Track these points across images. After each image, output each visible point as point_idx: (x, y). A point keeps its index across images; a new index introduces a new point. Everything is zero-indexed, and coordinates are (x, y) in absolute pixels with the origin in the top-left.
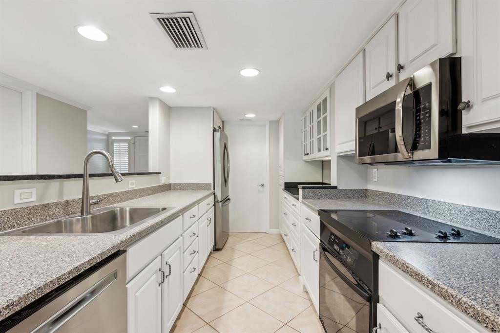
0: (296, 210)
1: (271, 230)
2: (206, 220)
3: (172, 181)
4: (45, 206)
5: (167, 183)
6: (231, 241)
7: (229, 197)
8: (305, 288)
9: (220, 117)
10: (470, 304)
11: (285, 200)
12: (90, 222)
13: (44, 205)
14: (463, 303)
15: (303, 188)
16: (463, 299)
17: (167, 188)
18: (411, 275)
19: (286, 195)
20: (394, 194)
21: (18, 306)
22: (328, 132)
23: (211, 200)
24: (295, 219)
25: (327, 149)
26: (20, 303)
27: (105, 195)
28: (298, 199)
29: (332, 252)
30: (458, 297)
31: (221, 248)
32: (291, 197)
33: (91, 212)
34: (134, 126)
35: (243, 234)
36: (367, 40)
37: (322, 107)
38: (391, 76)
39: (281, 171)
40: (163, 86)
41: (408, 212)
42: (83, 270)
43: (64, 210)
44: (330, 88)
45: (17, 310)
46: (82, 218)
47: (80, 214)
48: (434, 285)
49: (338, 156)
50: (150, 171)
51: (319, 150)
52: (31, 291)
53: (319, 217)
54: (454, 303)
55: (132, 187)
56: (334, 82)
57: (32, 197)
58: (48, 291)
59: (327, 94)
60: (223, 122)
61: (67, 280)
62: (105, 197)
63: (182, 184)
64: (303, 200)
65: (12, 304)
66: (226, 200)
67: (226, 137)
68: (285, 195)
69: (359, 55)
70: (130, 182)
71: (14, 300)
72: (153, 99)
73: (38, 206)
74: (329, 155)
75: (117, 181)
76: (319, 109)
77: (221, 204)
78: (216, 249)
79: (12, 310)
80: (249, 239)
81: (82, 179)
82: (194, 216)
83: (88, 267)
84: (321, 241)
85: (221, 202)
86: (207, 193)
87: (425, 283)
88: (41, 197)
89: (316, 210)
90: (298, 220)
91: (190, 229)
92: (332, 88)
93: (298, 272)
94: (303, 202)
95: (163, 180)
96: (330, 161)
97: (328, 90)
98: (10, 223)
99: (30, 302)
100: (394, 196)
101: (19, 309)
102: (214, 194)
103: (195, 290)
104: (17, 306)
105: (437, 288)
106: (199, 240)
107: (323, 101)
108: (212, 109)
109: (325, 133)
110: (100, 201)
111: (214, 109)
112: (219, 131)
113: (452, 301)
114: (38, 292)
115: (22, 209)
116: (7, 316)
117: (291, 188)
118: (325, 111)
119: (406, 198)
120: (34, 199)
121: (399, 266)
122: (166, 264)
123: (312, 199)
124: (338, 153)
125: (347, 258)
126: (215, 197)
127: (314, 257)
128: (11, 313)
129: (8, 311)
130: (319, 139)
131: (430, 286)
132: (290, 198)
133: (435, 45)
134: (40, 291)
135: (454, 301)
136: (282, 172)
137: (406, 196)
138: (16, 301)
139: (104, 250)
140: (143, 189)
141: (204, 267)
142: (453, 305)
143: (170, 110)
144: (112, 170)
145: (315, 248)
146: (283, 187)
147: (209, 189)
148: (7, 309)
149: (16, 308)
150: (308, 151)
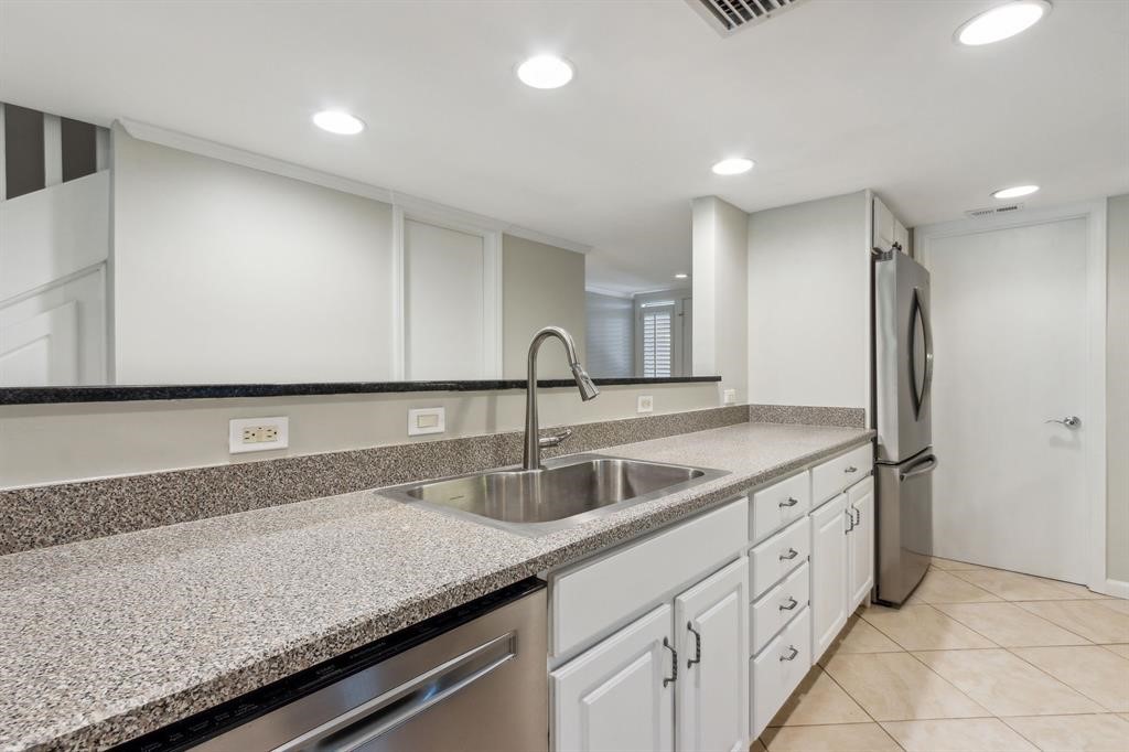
1: (1111, 582)
2: (842, 516)
3: (753, 400)
4: (460, 442)
5: (737, 405)
6: (934, 585)
7: (934, 452)
9: (898, 217)
12: (538, 483)
13: (457, 441)
17: (740, 416)
21: (213, 697)
23: (863, 457)
26: (219, 689)
27: (569, 428)
31: (899, 601)
33: (542, 463)
34: (678, 276)
35: (986, 574)
40: (719, 159)
42: (404, 625)
43: (496, 452)
45: (210, 705)
46: (524, 475)
47: (521, 465)
50: (695, 374)
52: (251, 662)
55: (645, 410)
57: (437, 425)
58: (299, 669)
60: (911, 231)
61: (356, 646)
62: (569, 432)
63: (779, 407)
65: (198, 690)
66: (921, 459)
67: (924, 276)
70: (641, 399)
71: (205, 680)
72: (701, 200)
73: (446, 442)
75: (584, 397)
77: (897, 471)
78: (880, 599)
79: (195, 704)
80: (1010, 596)
81: (525, 390)
82: (793, 502)
83: (420, 618)
85: (897, 464)
86: (849, 435)
88: (453, 424)
91: (778, 537)
95: (727, 397)
98: (400, 471)
99: (246, 690)
101: (217, 703)
102: (875, 440)
103: (800, 707)
104: (209, 696)
106: (811, 570)
108: (868, 195)
110: (561, 440)
111: (875, 194)
112: (891, 258)
114: (271, 668)
115: (418, 445)
116: (184, 716)
120: (441, 428)
122: (689, 627)
126: (877, 450)
128: (193, 711)
129: (185, 705)
134: (275, 665)
138: (209, 682)
139: (473, 579)
140: (673, 416)
141: (835, 647)
143: (746, 223)
144: (574, 372)
147: (860, 423)
148: (183, 699)
149: (208, 700)
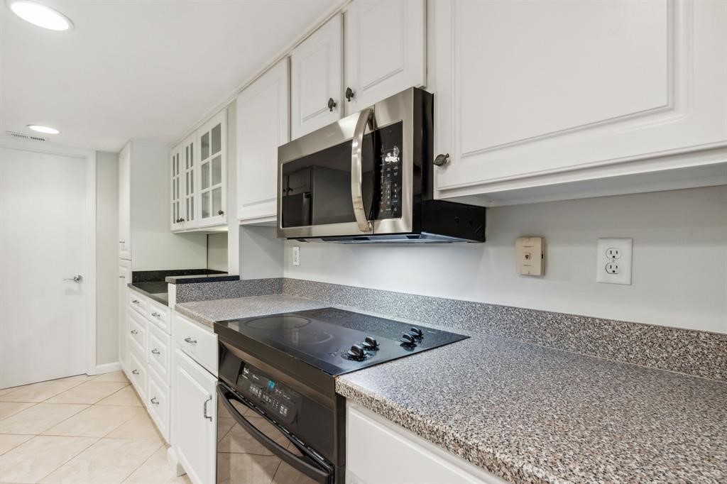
0: (161, 324)
8: (180, 467)
10: (540, 476)
11: (135, 305)
14: (527, 475)
15: (178, 282)
16: (525, 468)
18: (420, 433)
19: (137, 295)
20: (324, 283)
22: (223, 184)
24: (156, 340)
25: (221, 213)
28: (165, 303)
29: (244, 399)
30: (516, 465)
32: (149, 300)
36: (296, 40)
37: (212, 141)
38: (335, 105)
39: (125, 250)
41: (345, 308)
44: (228, 110)
48: (468, 450)
49: (243, 227)
51: (205, 214)
53: (215, 336)
54: (509, 477)
56: (235, 100)
59: (220, 119)
64: (179, 305)
68: (133, 295)
69: (280, 64)
74: (225, 222)
76: (204, 144)
84: (220, 380)
87: (451, 446)
89: (209, 323)
90: (164, 343)
92: (230, 110)
93: (163, 440)
94: (177, 309)
96: (225, 234)
97: (223, 113)
100: (323, 286)
105: (474, 452)
107: (213, 130)
109: (216, 186)
113: (505, 474)
117: (149, 281)
118: (217, 148)
119: (339, 288)
121: (394, 419)
123: (195, 300)
124: (242, 221)
125: (279, 408)
127: (205, 413)
130: (205, 196)
131: (461, 451)
132: (146, 302)
133: (400, 71)
135: (509, 474)
136: (126, 252)
137: (341, 286)
142: (507, 480)
145: (207, 394)
146: (129, 279)
150: (183, 215)
